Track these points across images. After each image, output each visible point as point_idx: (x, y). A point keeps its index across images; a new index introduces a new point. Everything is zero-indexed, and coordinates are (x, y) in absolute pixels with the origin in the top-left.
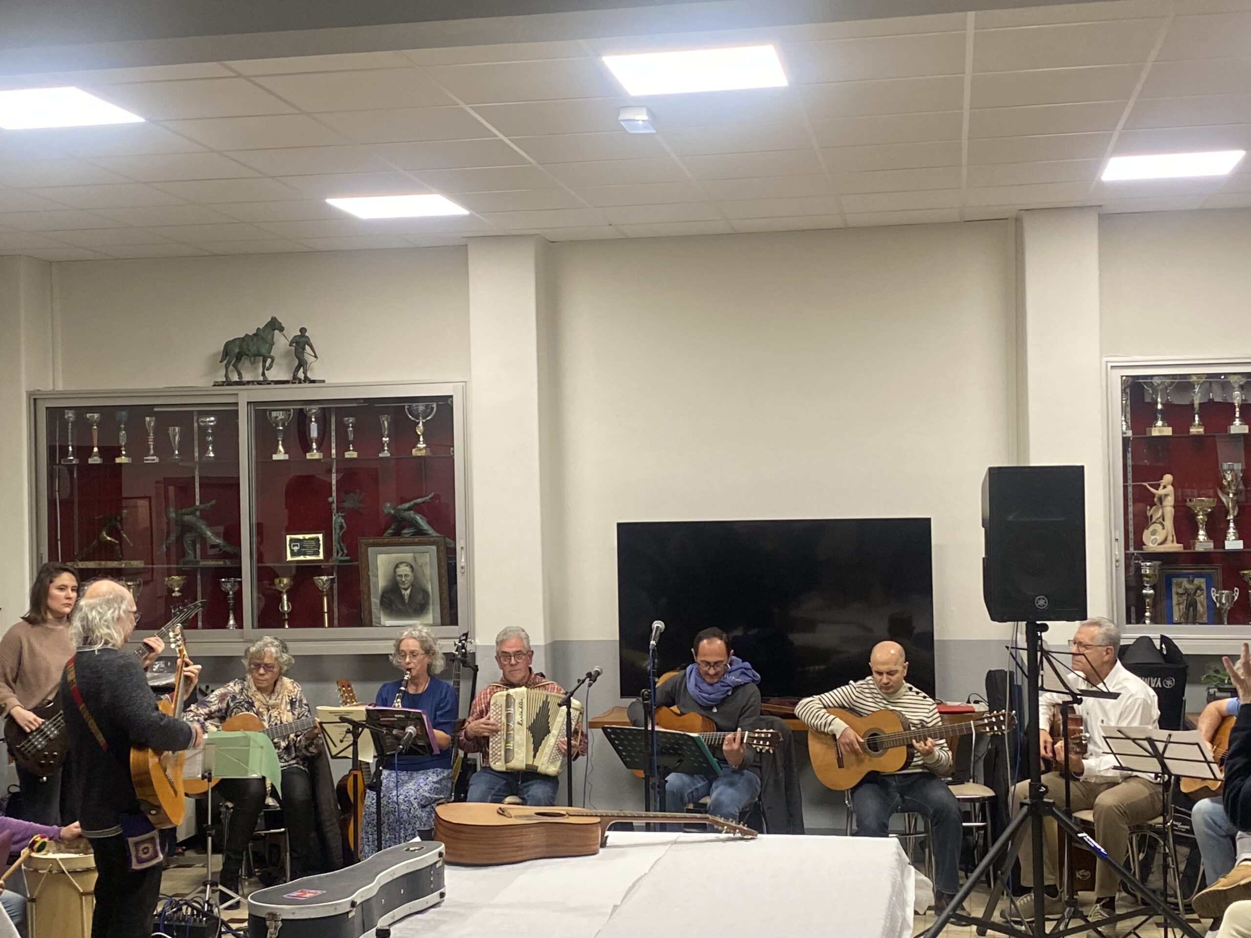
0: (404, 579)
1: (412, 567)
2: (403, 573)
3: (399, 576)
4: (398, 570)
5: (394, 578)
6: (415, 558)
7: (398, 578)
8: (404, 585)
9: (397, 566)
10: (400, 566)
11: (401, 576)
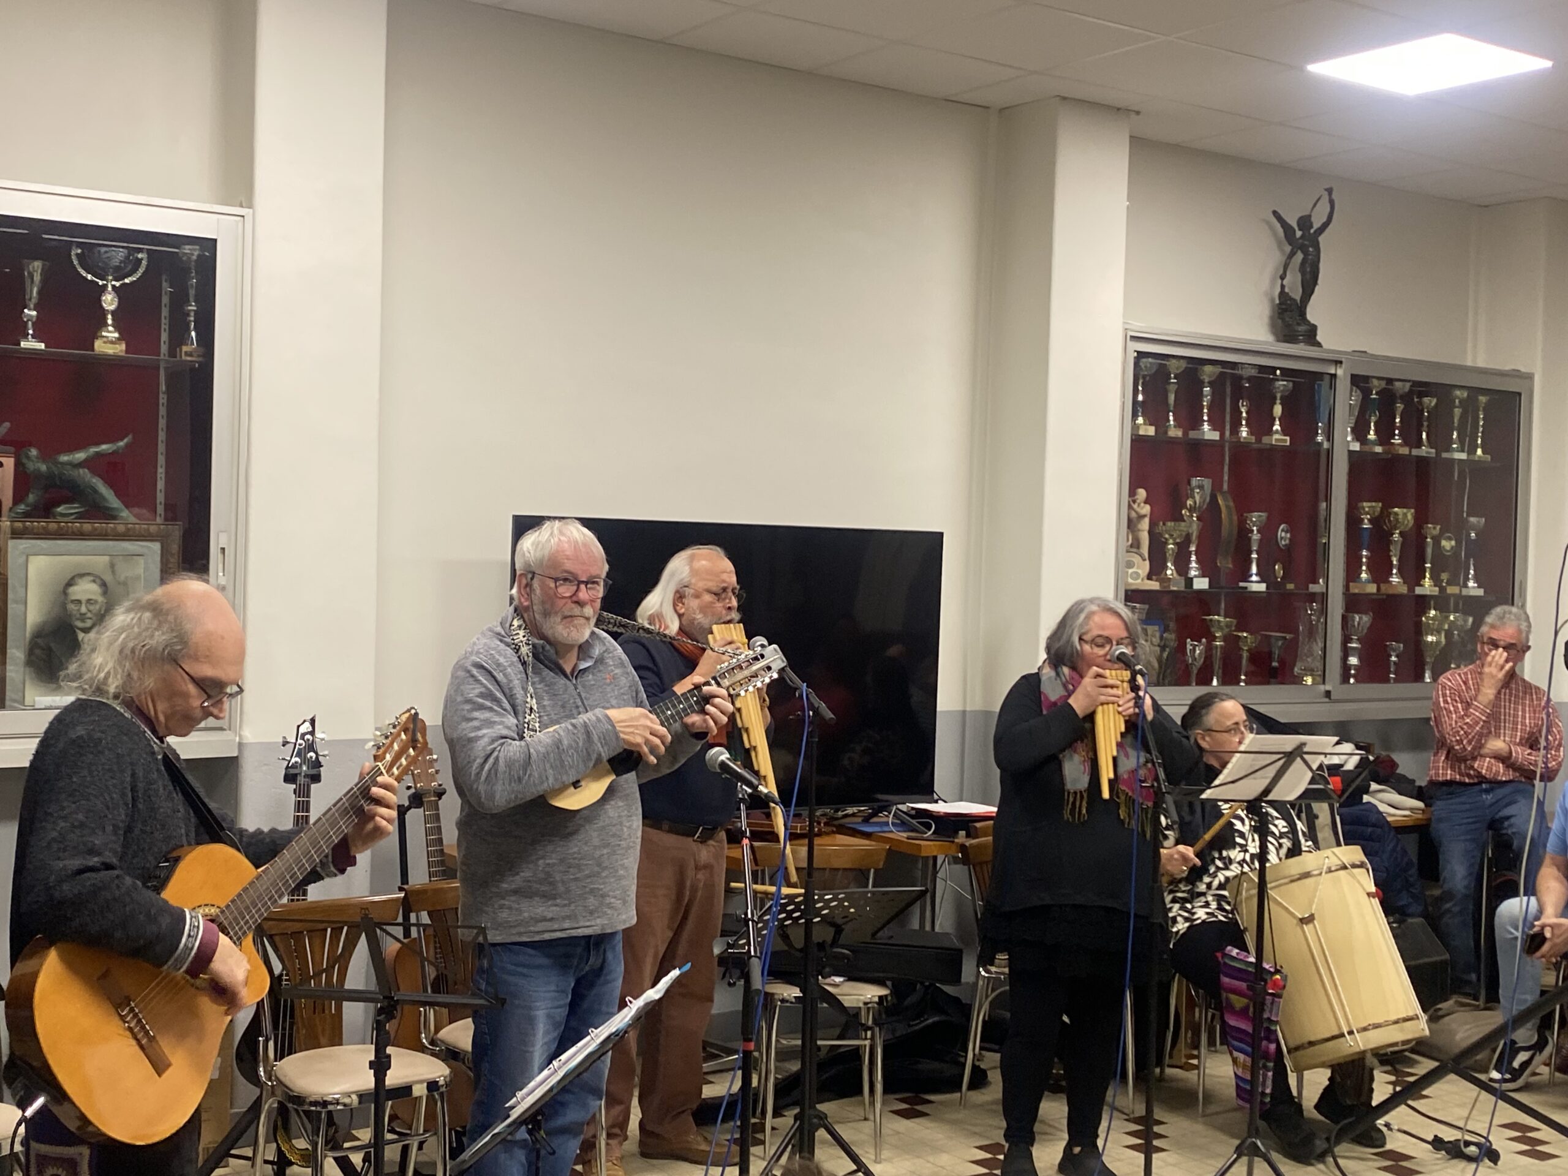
0: (83, 609)
1: (104, 585)
2: (83, 597)
3: (73, 601)
4: (71, 590)
5: (64, 606)
6: (112, 566)
7: (71, 607)
8: (83, 621)
9: (70, 583)
10: (80, 581)
11: (79, 602)
